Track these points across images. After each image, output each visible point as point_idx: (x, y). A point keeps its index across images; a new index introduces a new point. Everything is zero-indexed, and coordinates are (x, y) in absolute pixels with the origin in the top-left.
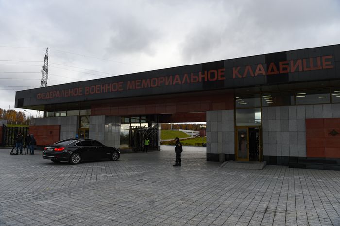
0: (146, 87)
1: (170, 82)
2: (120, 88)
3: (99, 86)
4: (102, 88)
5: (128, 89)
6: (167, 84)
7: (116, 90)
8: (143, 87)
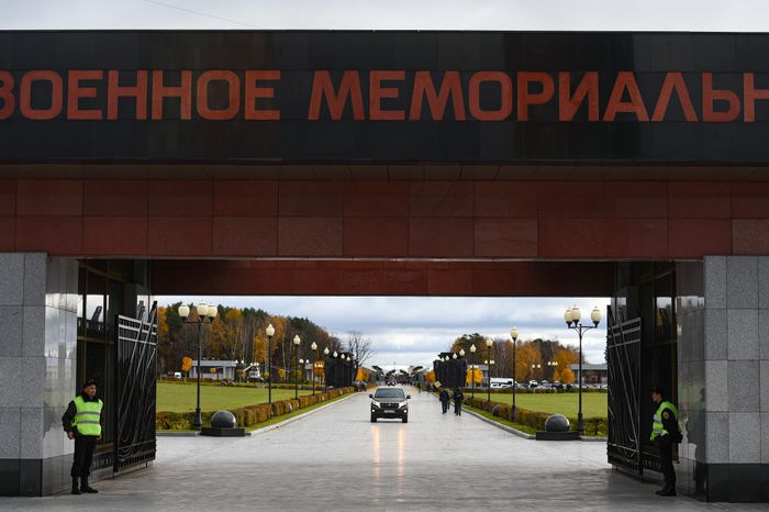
0: (437, 115)
1: (584, 107)
2: (261, 104)
3: (96, 75)
4: (115, 91)
5: (313, 114)
6: (567, 112)
7: (233, 111)
8: (415, 114)
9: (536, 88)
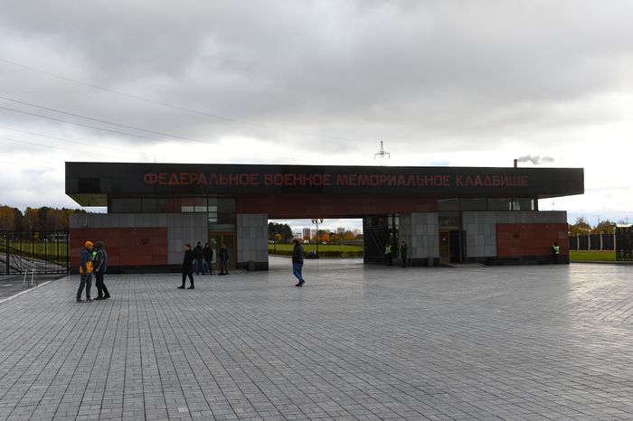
0: (363, 184)
2: (327, 182)
3: (290, 175)
4: (295, 178)
5: (338, 184)
6: (390, 184)
7: (321, 183)
8: (359, 184)
9: (383, 178)
